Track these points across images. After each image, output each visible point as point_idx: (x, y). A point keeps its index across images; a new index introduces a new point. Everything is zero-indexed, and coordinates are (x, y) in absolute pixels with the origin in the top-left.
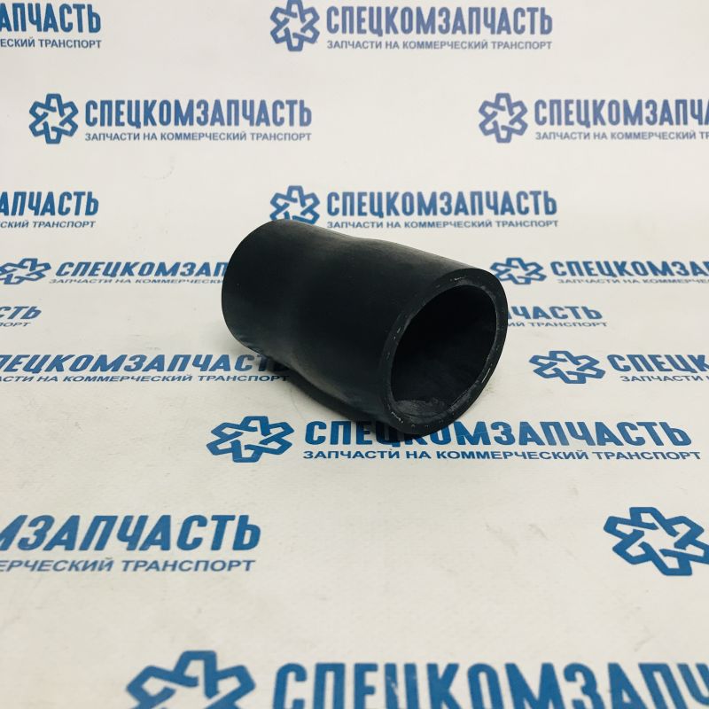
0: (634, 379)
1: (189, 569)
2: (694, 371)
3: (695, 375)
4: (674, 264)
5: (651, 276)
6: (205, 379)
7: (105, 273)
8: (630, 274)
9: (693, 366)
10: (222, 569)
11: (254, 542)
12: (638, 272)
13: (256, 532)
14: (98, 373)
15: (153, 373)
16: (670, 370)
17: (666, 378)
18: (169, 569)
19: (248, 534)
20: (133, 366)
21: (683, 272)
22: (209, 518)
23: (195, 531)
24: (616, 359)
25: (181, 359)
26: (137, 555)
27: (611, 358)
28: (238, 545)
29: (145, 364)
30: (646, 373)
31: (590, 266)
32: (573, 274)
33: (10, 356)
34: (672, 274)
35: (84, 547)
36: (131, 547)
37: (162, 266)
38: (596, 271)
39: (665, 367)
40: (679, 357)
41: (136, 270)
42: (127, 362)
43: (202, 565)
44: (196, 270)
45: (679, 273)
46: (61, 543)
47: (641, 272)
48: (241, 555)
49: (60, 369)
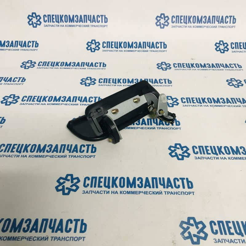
0: (186, 106)
1: (82, 157)
2: (201, 103)
3: (201, 105)
4: (207, 64)
5: (200, 68)
6: (81, 105)
7: (51, 65)
8: (194, 67)
9: (202, 102)
10: (89, 157)
11: (95, 151)
12: (197, 67)
13: (95, 148)
14: (55, 102)
15: (68, 102)
16: (195, 103)
17: (194, 106)
18: (78, 157)
19: (94, 149)
20: (63, 100)
21: (209, 67)
22: (85, 145)
23: (83, 148)
24: (183, 99)
25: (75, 98)
26: (71, 154)
27: (182, 99)
28: (92, 152)
29: (66, 99)
30: (189, 104)
31: (184, 65)
32: (179, 67)
33: (32, 96)
34: (206, 67)
35: (60, 152)
36: (70, 152)
37: (66, 63)
38: (185, 66)
39: (194, 102)
40: (199, 98)
41: (59, 64)
42: (62, 99)
43: (85, 156)
44: (76, 64)
45: (208, 67)
46: (55, 151)
47: (198, 66)
48: (93, 154)
49: (46, 101)
